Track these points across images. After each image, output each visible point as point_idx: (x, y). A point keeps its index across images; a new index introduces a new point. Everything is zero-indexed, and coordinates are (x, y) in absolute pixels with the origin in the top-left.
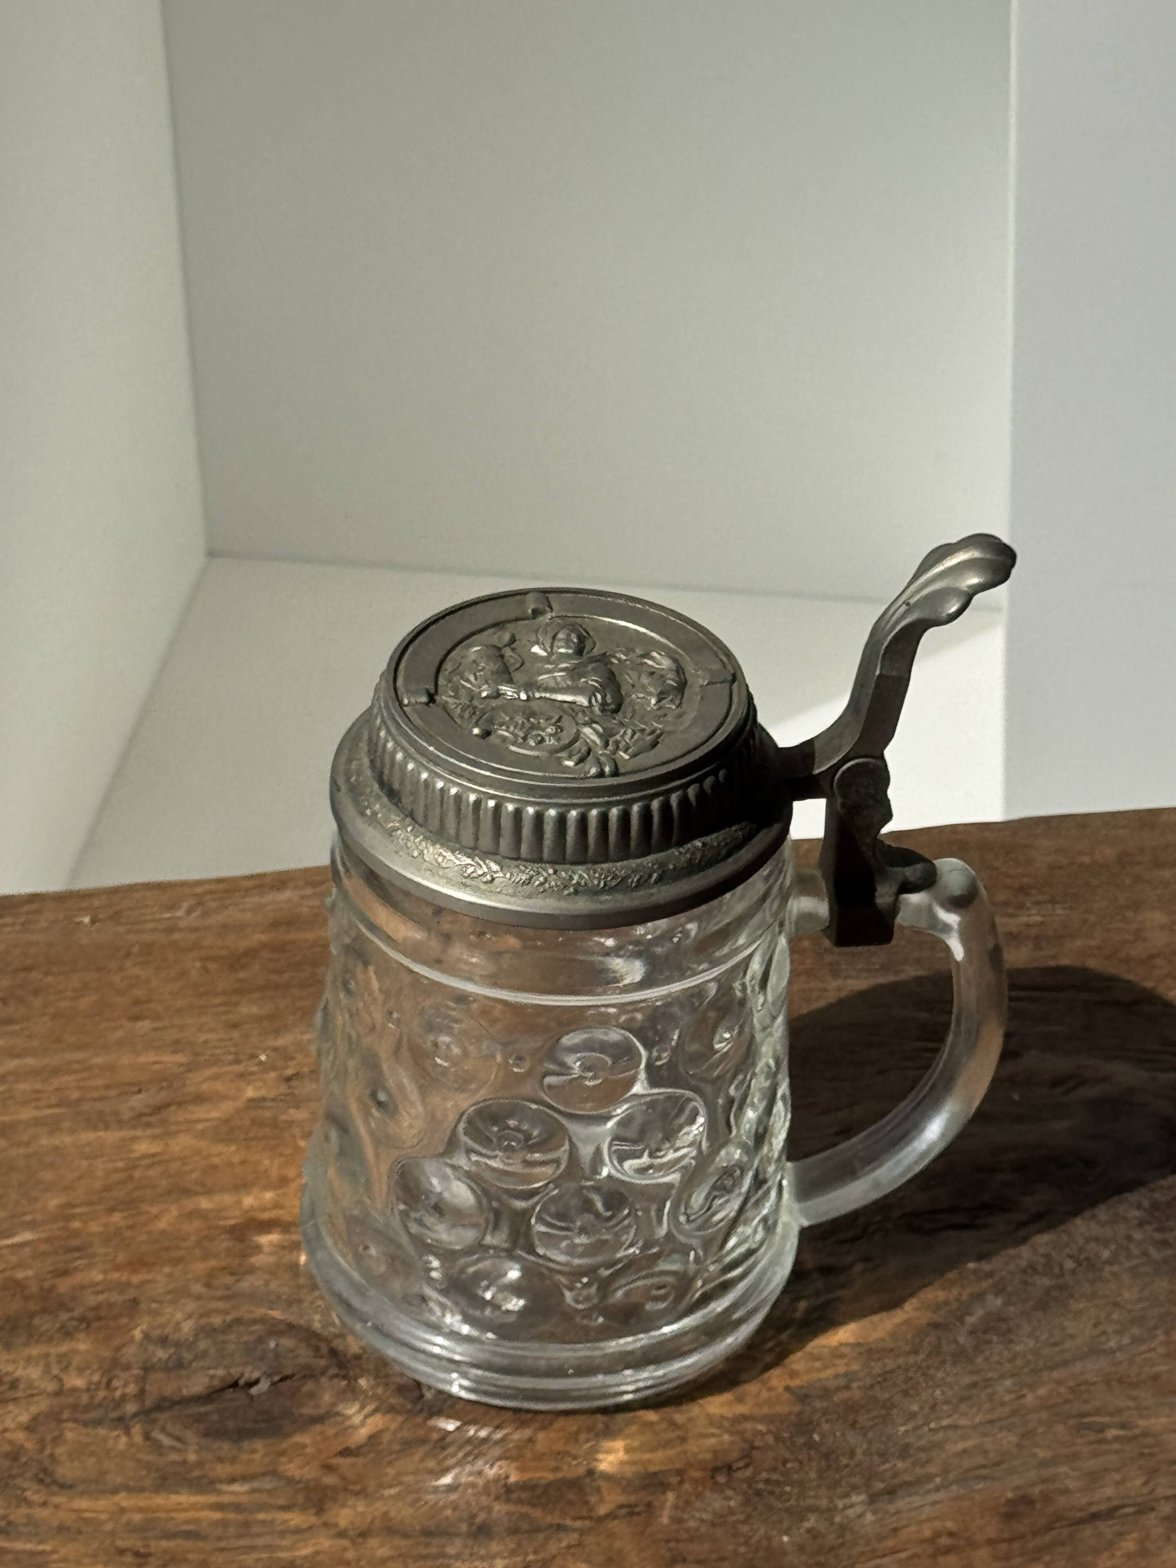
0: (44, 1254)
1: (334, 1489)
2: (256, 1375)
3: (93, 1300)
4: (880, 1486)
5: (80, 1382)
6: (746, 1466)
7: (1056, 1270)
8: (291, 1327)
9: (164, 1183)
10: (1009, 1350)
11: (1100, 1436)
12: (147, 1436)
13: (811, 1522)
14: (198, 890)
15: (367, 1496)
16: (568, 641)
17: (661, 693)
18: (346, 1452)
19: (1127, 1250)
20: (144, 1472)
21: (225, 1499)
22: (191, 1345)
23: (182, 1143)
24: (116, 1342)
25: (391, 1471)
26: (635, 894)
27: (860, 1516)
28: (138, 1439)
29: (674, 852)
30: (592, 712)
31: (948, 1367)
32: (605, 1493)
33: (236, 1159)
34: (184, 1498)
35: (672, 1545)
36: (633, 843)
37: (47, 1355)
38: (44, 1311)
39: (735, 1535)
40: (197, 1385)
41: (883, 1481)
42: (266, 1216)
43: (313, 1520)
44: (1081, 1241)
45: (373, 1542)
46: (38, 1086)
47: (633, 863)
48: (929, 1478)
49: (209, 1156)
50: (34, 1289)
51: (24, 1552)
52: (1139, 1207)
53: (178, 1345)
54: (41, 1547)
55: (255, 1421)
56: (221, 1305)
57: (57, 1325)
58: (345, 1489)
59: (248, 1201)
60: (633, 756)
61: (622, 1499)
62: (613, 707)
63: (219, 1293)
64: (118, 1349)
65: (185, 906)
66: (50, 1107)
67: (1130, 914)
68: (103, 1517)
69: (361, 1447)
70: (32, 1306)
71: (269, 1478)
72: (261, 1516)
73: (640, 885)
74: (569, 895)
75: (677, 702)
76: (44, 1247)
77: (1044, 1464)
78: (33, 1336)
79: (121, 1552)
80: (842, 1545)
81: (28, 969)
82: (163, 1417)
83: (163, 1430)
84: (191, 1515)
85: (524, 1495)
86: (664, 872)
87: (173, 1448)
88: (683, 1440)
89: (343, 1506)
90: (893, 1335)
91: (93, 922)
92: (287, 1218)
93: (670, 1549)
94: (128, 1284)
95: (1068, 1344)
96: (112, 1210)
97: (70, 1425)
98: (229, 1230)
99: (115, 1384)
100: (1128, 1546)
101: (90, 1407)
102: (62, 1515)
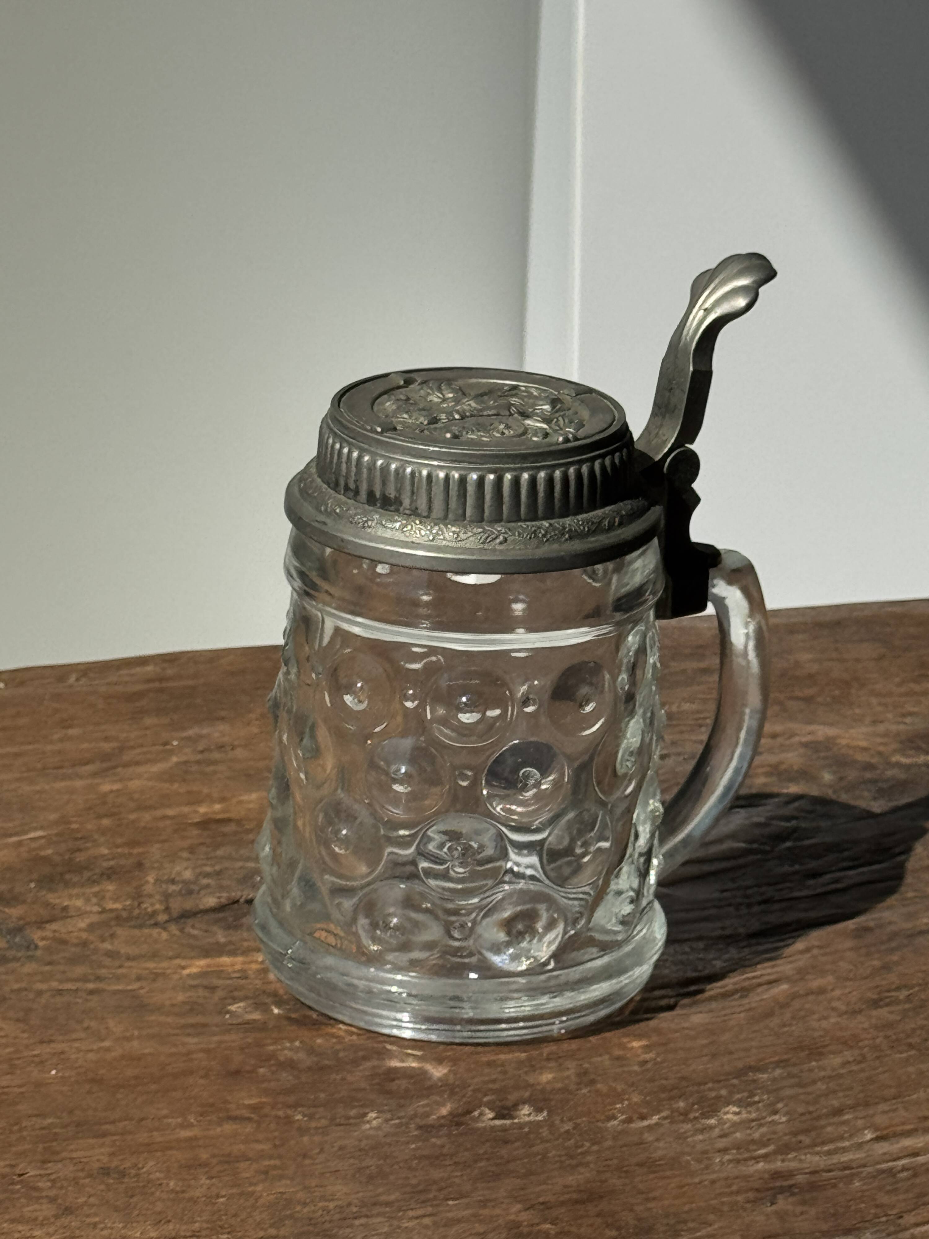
0: (56, 842)
2: (251, 896)
3: (105, 864)
5: (117, 906)
9: (132, 805)
12: (182, 930)
14: (80, 668)
20: (189, 949)
22: (194, 882)
23: (137, 784)
24: (135, 884)
28: (176, 933)
33: (181, 790)
37: (84, 894)
38: (70, 871)
40: (209, 902)
49: (161, 789)
50: (57, 859)
51: (120, 990)
53: (184, 883)
54: (129, 987)
56: (207, 862)
57: (85, 878)
59: (202, 810)
63: (202, 856)
64: (137, 888)
66: (22, 772)
70: (61, 869)
76: (54, 839)
78: (67, 884)
79: (194, 987)
82: (188, 920)
83: (193, 928)
84: (238, 967)
87: (205, 936)
91: (5, 686)
92: (237, 817)
94: (130, 855)
96: (100, 817)
97: (120, 928)
98: (198, 824)
99: (144, 906)
101: (130, 918)
102: (137, 971)
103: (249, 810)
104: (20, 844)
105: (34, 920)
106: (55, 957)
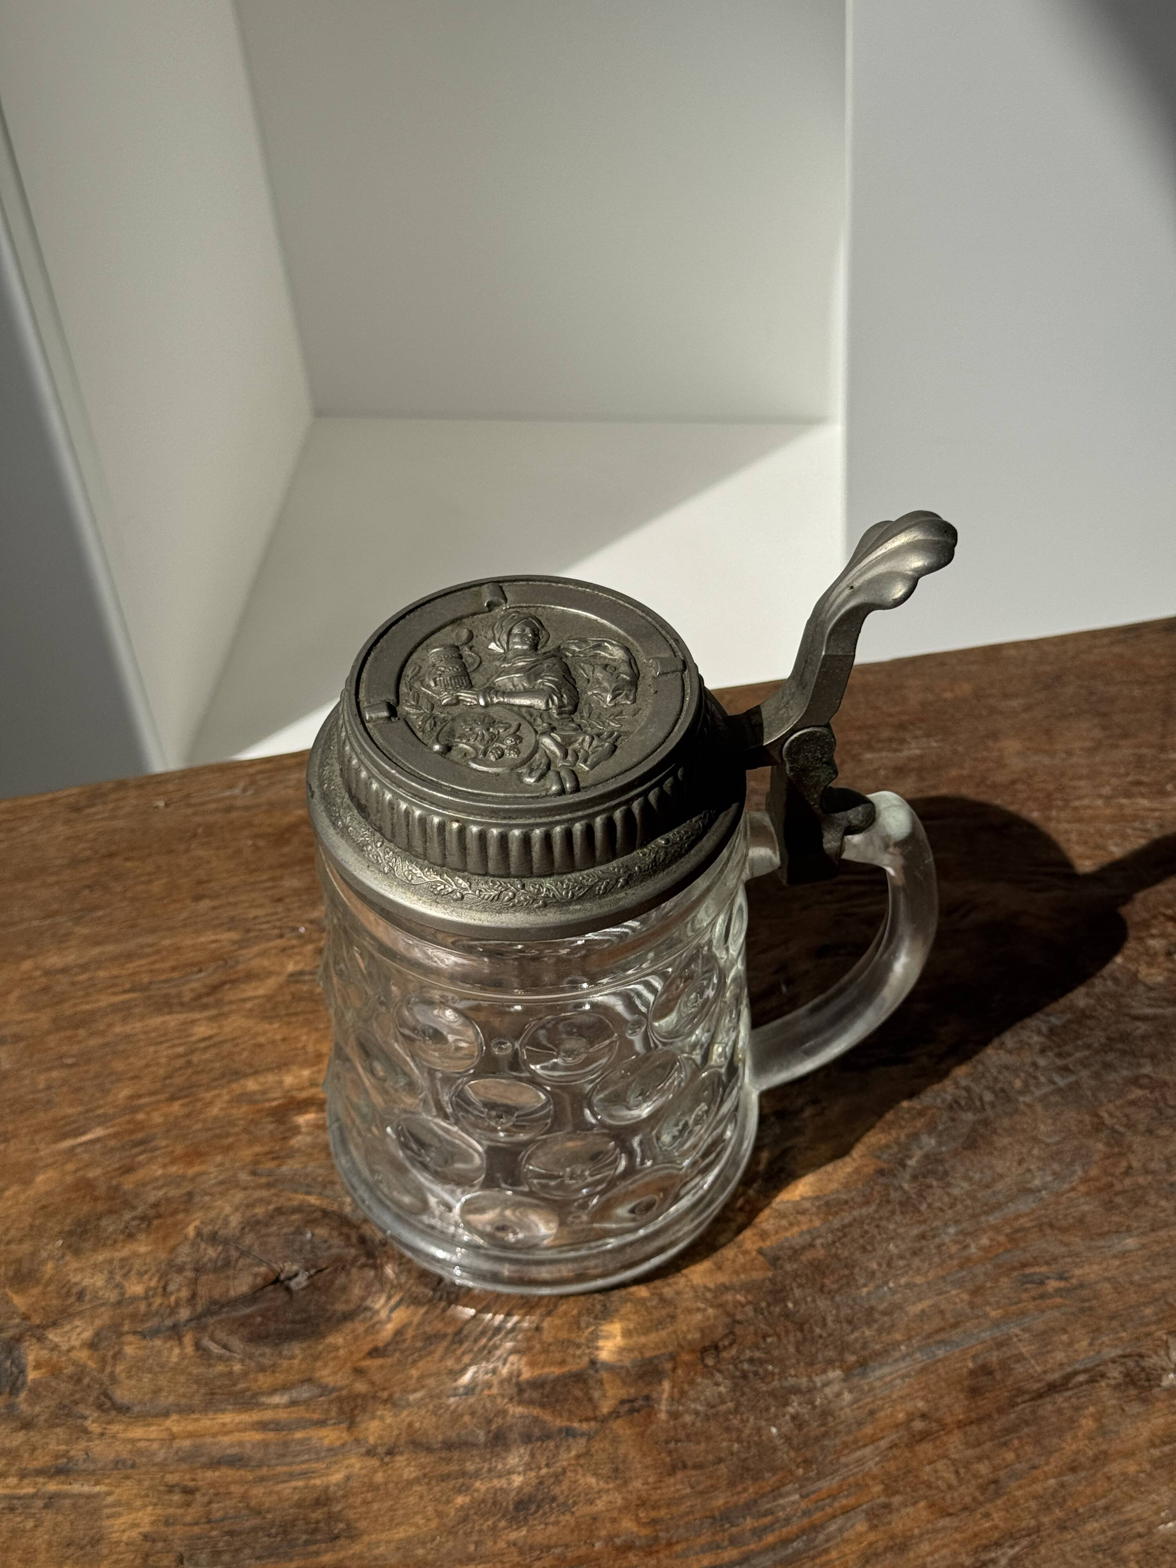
0: (113, 1150)
1: (364, 1397)
2: (294, 1268)
3: (153, 1196)
4: (852, 1358)
5: (139, 1289)
6: (731, 1345)
7: (978, 1103)
8: (325, 1213)
9: (218, 1066)
10: (948, 1194)
11: (1041, 1290)
12: (198, 1346)
13: (795, 1406)
14: (251, 770)
15: (394, 1405)
16: (522, 636)
17: (614, 690)
18: (375, 1352)
19: (1035, 1078)
20: (195, 1387)
21: (267, 1415)
22: (238, 1240)
23: (234, 1024)
24: (172, 1242)
25: (414, 1373)
26: (603, 901)
27: (838, 1395)
28: (189, 1349)
29: (638, 853)
30: (550, 717)
31: (898, 1217)
32: (607, 1386)
33: (278, 1037)
34: (228, 1418)
35: (672, 1445)
36: (598, 853)
37: (111, 1261)
38: (111, 1212)
39: (728, 1429)
40: (242, 1285)
41: (854, 1353)
42: (304, 1095)
43: (345, 1436)
44: (994, 1071)
45: (400, 1460)
46: (115, 972)
47: (598, 870)
48: (896, 1345)
49: (257, 1034)
50: (103, 1188)
51: (81, 1495)
52: (1039, 1032)
53: (226, 1242)
54: (97, 1489)
55: (293, 1322)
56: (264, 1193)
57: (121, 1227)
58: (374, 1397)
59: (289, 1080)
60: (592, 767)
61: (622, 1393)
62: (570, 708)
63: (263, 1180)
64: (173, 1249)
65: (242, 784)
66: (125, 992)
67: (990, 743)
68: (155, 1446)
69: (388, 1345)
70: (101, 1207)
71: (305, 1387)
72: (299, 1435)
73: (606, 892)
74: (539, 907)
75: (631, 697)
76: (112, 1143)
77: (996, 1324)
78: (100, 1241)
79: (171, 1489)
80: (825, 1435)
81: (111, 855)
82: (211, 1322)
83: (212, 1338)
84: (237, 1436)
85: (535, 1395)
86: (630, 875)
87: (220, 1358)
88: (673, 1317)
89: (373, 1417)
90: (846, 1186)
91: (167, 805)
92: (320, 1097)
93: (670, 1453)
94: (183, 1177)
95: (999, 1186)
96: (172, 1099)
97: (130, 1338)
98: (273, 1112)
99: (170, 1288)
100: (1087, 1424)
101: (147, 1316)
102: (119, 1447)
104: (73, 1151)
105: (38, 1322)
106: (38, 1409)
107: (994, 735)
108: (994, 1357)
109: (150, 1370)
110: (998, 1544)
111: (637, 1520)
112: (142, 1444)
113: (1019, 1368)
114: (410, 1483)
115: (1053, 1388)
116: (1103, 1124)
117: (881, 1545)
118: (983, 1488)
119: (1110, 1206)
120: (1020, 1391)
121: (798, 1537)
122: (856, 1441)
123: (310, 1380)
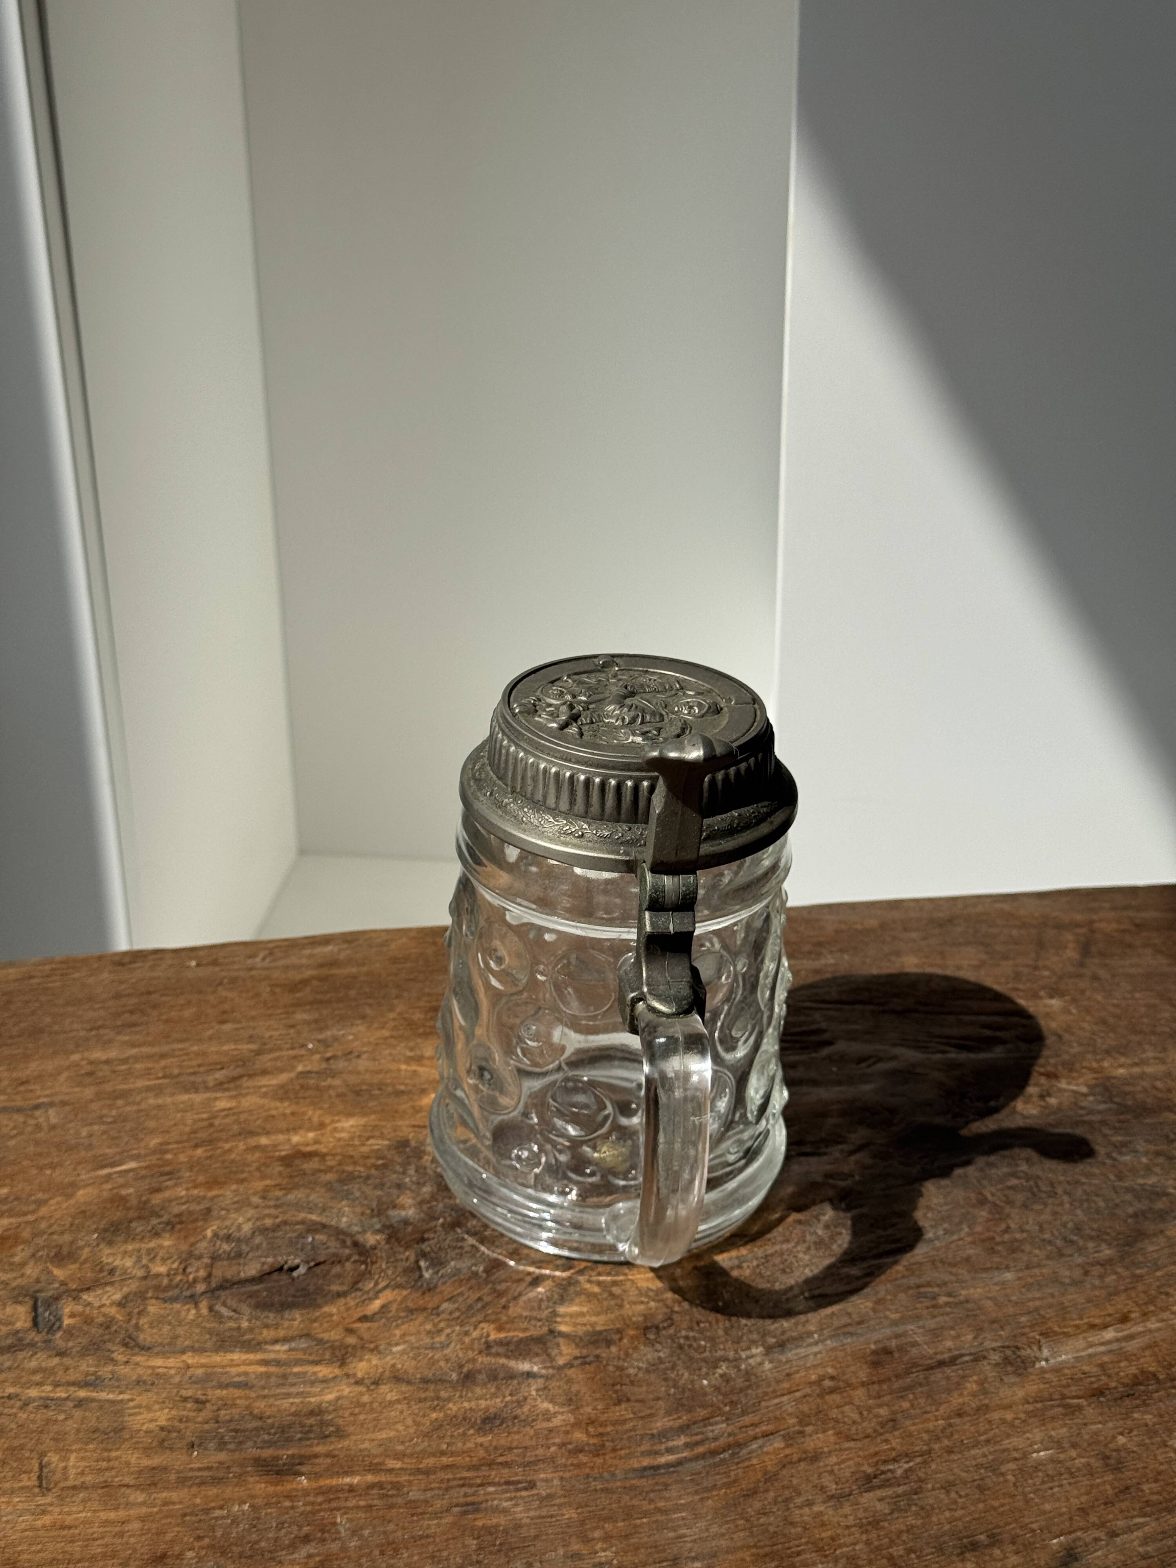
0: (143, 1177)
1: (354, 1347)
2: (297, 1261)
3: (176, 1210)
4: (772, 1341)
5: (163, 1269)
6: (670, 1326)
8: (324, 1226)
9: (235, 1128)
11: (934, 1302)
12: (211, 1309)
13: (723, 1368)
14: (271, 945)
15: (380, 1353)
18: (364, 1319)
20: (208, 1336)
21: (269, 1356)
22: (247, 1241)
23: (251, 1101)
24: (192, 1240)
25: (398, 1332)
27: (761, 1364)
28: (204, 1311)
31: (813, 1252)
32: (563, 1348)
33: (288, 1111)
34: (236, 1356)
35: (618, 1387)
37: (139, 1250)
38: (139, 1218)
39: (666, 1380)
40: (252, 1270)
41: (774, 1337)
42: (308, 1149)
43: (337, 1371)
45: (384, 1388)
46: (150, 1065)
48: (810, 1334)
49: (270, 1109)
50: (134, 1202)
51: (108, 1401)
53: (239, 1240)
54: (121, 1397)
55: (294, 1296)
56: (272, 1211)
57: (149, 1228)
58: (363, 1347)
59: (296, 1139)
61: (577, 1352)
63: (272, 1203)
64: (193, 1244)
65: (261, 955)
66: (158, 1078)
68: (173, 1372)
69: (375, 1314)
70: (132, 1214)
71: (303, 1340)
72: (296, 1369)
76: (144, 1172)
77: (895, 1323)
78: (130, 1237)
79: (185, 1399)
80: (749, 1387)
81: (149, 993)
82: (223, 1294)
83: (224, 1304)
84: (242, 1369)
85: (501, 1350)
87: (231, 1318)
88: (621, 1306)
89: (361, 1360)
91: (198, 965)
92: (325, 1150)
93: (616, 1392)
94: (204, 1198)
96: (196, 1146)
97: (153, 1301)
98: (282, 1159)
99: (189, 1270)
100: (971, 1386)
101: (169, 1287)
102: (140, 1371)
103: (339, 1139)
104: (109, 1177)
105: (74, 1287)
106: (70, 1344)
107: (898, 954)
108: (893, 1343)
109: (170, 1323)
110: (895, 1460)
111: (587, 1433)
112: (160, 1370)
113: (914, 1351)
114: (391, 1403)
115: (941, 1364)
116: (986, 1199)
117: (795, 1457)
118: (883, 1425)
119: (991, 1251)
120: (915, 1365)
121: (724, 1451)
122: (774, 1391)
123: (307, 1335)
